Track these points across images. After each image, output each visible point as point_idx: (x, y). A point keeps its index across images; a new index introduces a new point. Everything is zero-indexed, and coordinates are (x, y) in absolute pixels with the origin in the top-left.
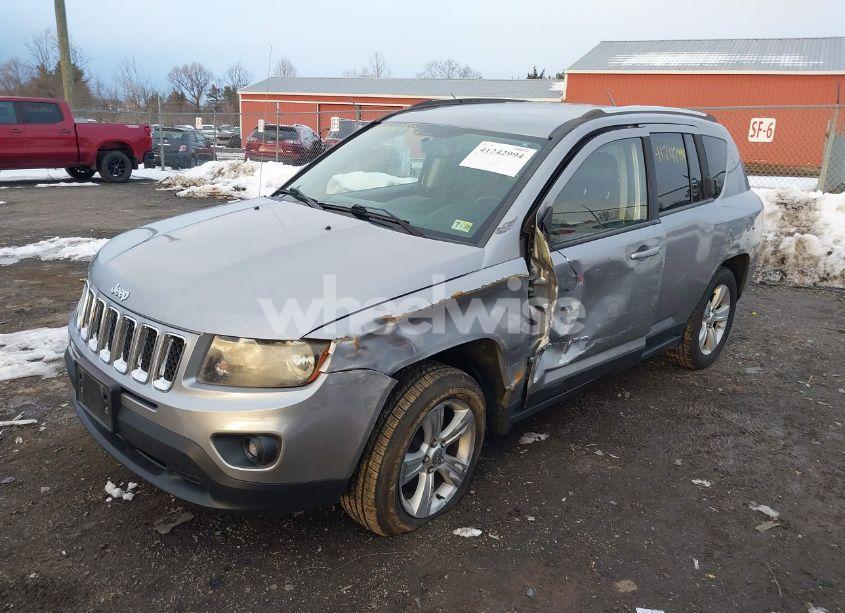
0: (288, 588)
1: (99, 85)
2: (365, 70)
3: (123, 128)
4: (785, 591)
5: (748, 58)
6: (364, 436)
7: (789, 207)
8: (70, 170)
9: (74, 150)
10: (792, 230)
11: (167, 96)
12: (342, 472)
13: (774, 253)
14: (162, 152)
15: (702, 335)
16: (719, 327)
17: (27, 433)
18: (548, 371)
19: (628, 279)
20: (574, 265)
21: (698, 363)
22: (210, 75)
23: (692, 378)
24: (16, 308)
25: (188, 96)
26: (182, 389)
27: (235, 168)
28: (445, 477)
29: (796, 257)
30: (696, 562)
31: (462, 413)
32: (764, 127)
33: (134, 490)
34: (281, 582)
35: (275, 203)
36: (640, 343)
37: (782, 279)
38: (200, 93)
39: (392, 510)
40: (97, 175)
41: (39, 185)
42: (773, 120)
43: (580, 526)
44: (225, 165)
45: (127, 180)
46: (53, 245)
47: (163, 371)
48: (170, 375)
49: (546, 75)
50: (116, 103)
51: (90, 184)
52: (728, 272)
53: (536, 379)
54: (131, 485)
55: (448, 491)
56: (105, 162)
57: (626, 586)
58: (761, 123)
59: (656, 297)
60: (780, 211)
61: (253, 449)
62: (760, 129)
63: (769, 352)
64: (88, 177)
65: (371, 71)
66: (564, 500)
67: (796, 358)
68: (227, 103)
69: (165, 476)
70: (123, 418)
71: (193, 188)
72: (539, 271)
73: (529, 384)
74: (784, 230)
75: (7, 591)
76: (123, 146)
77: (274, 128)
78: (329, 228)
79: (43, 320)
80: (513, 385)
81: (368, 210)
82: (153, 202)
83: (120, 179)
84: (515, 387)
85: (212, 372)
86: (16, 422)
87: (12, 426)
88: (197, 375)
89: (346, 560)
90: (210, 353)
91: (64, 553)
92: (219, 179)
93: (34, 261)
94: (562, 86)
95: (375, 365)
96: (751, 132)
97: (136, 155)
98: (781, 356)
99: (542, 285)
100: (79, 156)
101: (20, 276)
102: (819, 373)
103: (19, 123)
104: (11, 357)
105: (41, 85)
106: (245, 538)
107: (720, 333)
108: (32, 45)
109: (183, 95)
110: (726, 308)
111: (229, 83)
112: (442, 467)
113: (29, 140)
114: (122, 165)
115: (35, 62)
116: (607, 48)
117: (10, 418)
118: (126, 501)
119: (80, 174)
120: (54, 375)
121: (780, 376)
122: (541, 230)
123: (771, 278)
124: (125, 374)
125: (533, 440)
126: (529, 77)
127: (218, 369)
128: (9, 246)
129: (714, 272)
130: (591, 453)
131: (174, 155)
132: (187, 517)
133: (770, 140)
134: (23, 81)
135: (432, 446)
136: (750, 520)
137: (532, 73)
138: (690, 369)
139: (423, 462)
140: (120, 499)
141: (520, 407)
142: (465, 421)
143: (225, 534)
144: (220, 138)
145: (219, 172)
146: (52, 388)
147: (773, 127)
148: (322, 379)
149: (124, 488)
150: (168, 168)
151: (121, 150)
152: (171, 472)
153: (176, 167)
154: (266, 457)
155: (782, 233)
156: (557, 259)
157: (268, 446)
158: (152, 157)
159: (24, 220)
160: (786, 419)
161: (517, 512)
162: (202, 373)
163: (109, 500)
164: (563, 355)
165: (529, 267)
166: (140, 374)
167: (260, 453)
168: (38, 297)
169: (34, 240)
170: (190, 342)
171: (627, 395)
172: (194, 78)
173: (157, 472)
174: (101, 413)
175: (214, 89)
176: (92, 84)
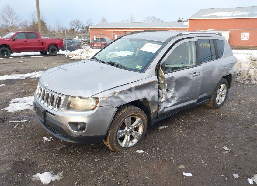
0: (89, 164)
1: (50, 27)
2: (128, 20)
3: (55, 40)
4: (227, 170)
5: (248, 13)
6: (109, 124)
7: (253, 60)
8: (41, 52)
9: (42, 46)
10: (253, 67)
11: (69, 30)
12: (104, 134)
13: (247, 74)
14: (66, 46)
15: (217, 99)
16: (223, 96)
17: (25, 124)
18: (165, 108)
19: (190, 82)
20: (172, 78)
21: (216, 107)
22: (81, 23)
23: (214, 111)
24: (24, 91)
25: (75, 30)
26: (61, 111)
27: (87, 51)
28: (134, 137)
29: (254, 76)
30: (203, 161)
31: (138, 119)
32: (246, 35)
33: (51, 139)
34: (87, 163)
35: (90, 61)
36: (196, 101)
37: (249, 82)
38: (78, 28)
39: (115, 145)
40: (48, 53)
41: (32, 57)
42: (249, 33)
43: (172, 151)
44: (84, 50)
45: (56, 55)
46: (34, 74)
47: (56, 106)
48: (58, 107)
49: (183, 20)
50: (55, 32)
51: (46, 56)
52: (225, 80)
53: (161, 110)
54: (51, 138)
55: (135, 141)
56: (50, 50)
57: (182, 167)
58: (245, 34)
59: (200, 87)
60: (250, 61)
61: (79, 127)
62: (244, 36)
63: (240, 104)
64: (45, 54)
65: (129, 20)
66: (168, 144)
67: (248, 106)
68: (86, 31)
69: (57, 134)
70: (47, 118)
71: (75, 57)
72: (161, 79)
73: (159, 112)
74: (251, 67)
75: (18, 163)
76: (55, 45)
77: (98, 39)
78: (102, 68)
79: (31, 94)
80: (154, 111)
81: (114, 63)
82: (63, 61)
83: (54, 54)
84: (154, 112)
85: (69, 106)
86: (22, 121)
87: (21, 122)
88: (65, 107)
89: (105, 158)
90: (68, 101)
91: (32, 154)
92: (83, 54)
93: (29, 78)
94: (187, 23)
95: (112, 105)
96: (242, 37)
97: (59, 47)
98: (243, 105)
99: (162, 83)
100: (43, 48)
101: (25, 82)
102: (254, 110)
103: (26, 39)
104: (22, 104)
105: (33, 27)
106: (79, 152)
107: (223, 98)
108: (31, 16)
109: (74, 29)
110: (225, 91)
111: (87, 25)
112: (133, 134)
113: (29, 44)
114: (55, 50)
115: (31, 21)
116: (202, 11)
117: (20, 120)
118: (49, 142)
119: (43, 53)
120: (33, 109)
121: (241, 111)
122: (162, 68)
123: (246, 82)
124: (47, 107)
125: (162, 128)
126: (178, 21)
127: (70, 105)
128: (23, 74)
129: (219, 80)
130: (179, 132)
131: (70, 47)
132: (64, 146)
133: (248, 39)
134: (28, 26)
135: (128, 128)
136: (221, 150)
137: (179, 19)
138: (214, 109)
139: (126, 132)
140: (47, 141)
141: (157, 118)
142: (139, 122)
143: (74, 151)
144: (84, 42)
145: (83, 52)
146: (32, 112)
147: (249, 35)
148: (97, 108)
149: (49, 138)
150: (68, 51)
151: (55, 46)
152: (59, 133)
153: (71, 50)
154: (83, 129)
155: (250, 68)
156: (167, 76)
157: (83, 126)
158: (63, 48)
159: (27, 67)
160: (240, 123)
161: (154, 147)
162: (66, 107)
163: (45, 141)
164: (170, 103)
165: (158, 78)
166: (51, 107)
167: (81, 128)
168: (30, 88)
169: (30, 72)
170: (63, 98)
171: (193, 116)
172: (77, 24)
173: (55, 133)
174: (41, 117)
175: (83, 27)
176: (48, 27)
